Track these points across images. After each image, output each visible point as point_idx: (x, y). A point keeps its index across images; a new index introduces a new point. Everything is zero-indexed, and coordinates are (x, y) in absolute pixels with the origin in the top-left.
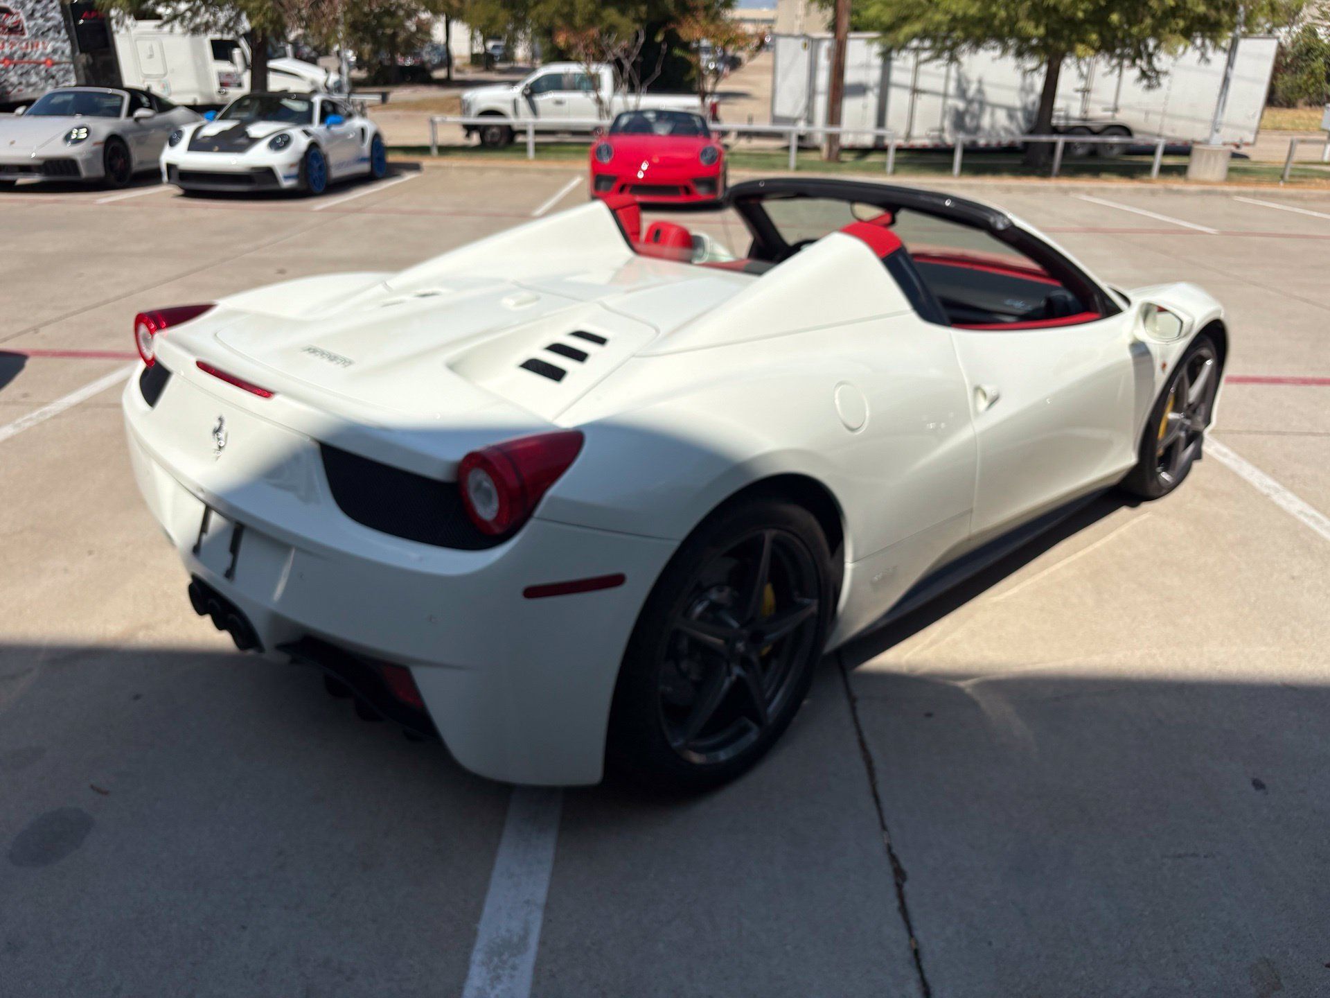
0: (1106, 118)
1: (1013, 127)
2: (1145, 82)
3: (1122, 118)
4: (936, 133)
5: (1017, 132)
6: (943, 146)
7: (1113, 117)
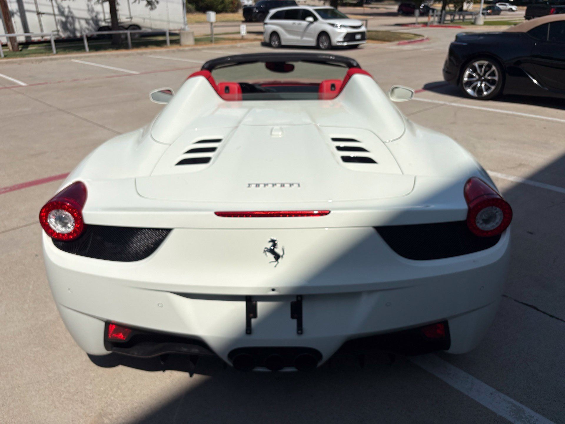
0: (128, 22)
1: (90, 28)
2: (149, 7)
3: (135, 21)
4: (56, 33)
5: (93, 30)
6: (60, 39)
7: (131, 21)
